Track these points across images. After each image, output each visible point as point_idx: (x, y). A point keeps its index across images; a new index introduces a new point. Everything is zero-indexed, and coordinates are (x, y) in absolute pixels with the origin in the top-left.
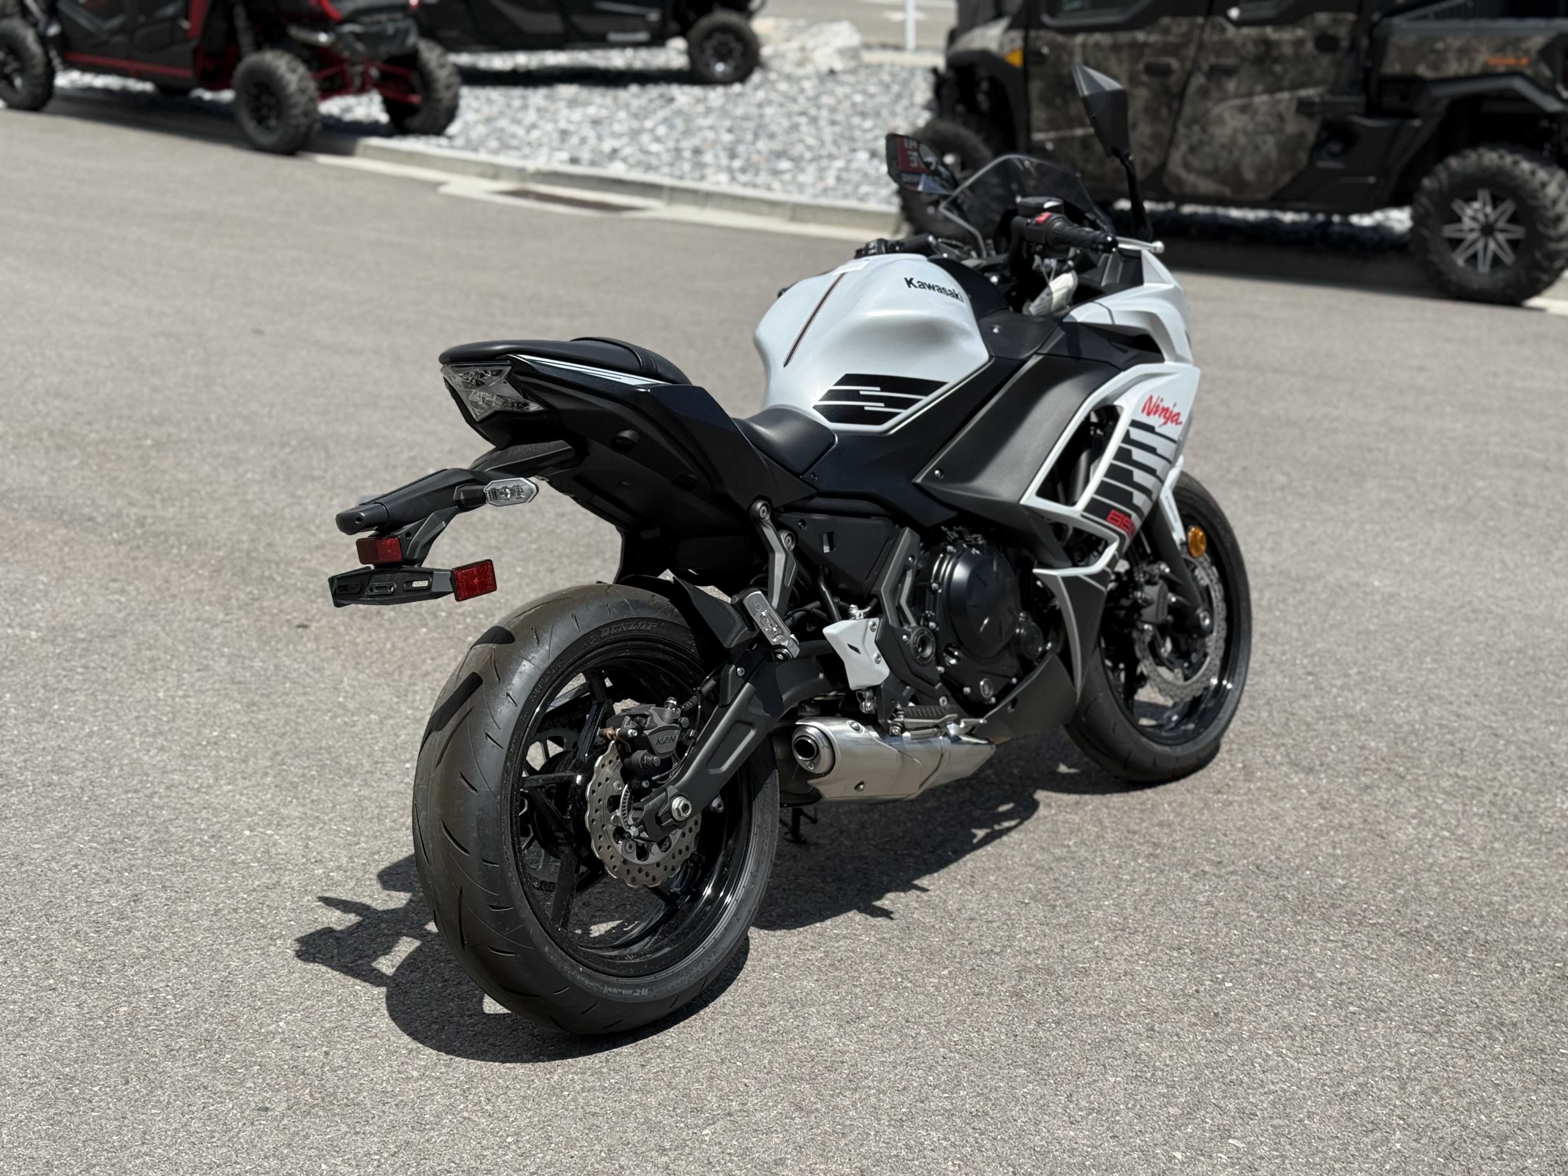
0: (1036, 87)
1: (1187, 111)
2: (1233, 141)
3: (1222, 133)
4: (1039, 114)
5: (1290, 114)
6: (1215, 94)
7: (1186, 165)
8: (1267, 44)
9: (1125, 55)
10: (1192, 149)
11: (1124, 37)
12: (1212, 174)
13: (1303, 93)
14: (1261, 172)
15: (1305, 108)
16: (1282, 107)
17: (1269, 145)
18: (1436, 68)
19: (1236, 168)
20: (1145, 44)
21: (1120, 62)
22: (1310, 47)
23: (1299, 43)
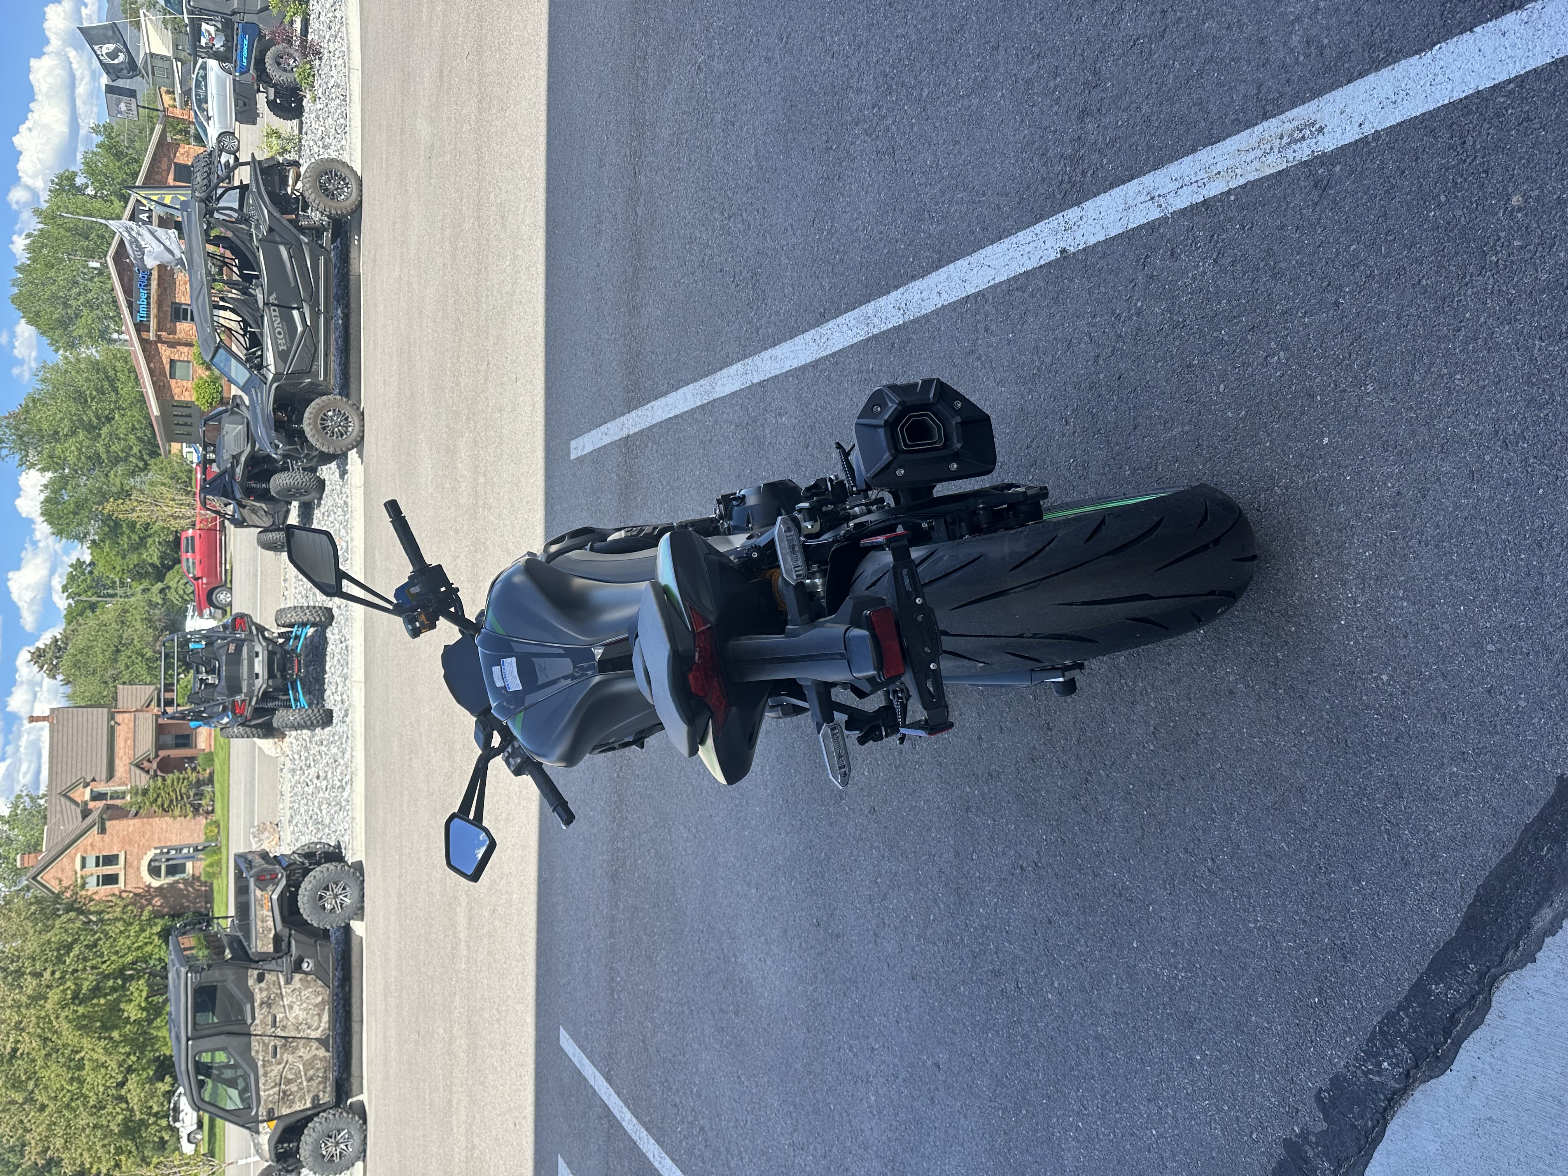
0: (285, 1111)
1: (293, 1034)
2: (305, 1009)
3: (302, 1015)
4: (298, 1107)
5: (292, 987)
6: (284, 1023)
7: (317, 1029)
8: (262, 1003)
9: (269, 1069)
11: (261, 1071)
12: (320, 1015)
13: (282, 983)
15: (288, 982)
16: (289, 991)
17: (306, 993)
18: (270, 930)
19: (316, 1005)
20: (264, 1061)
21: (272, 1070)
22: (263, 985)
23: (261, 990)
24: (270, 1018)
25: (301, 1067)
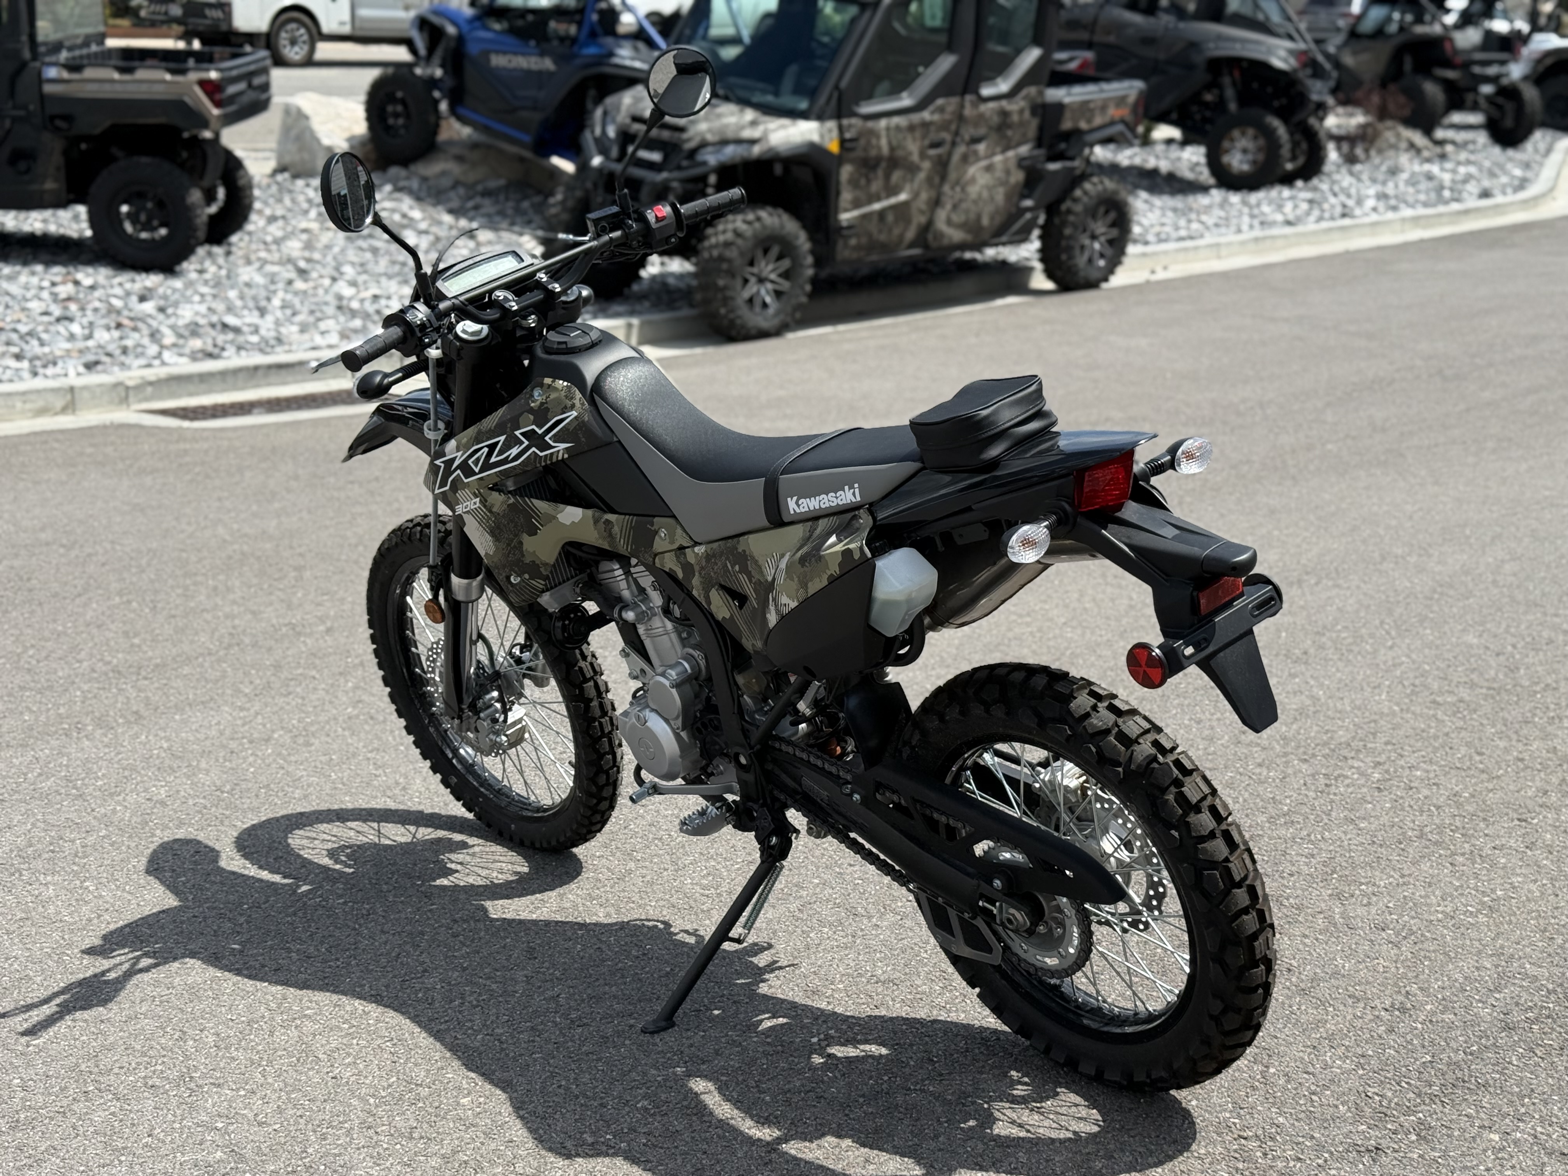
0: (846, 171)
1: (953, 175)
2: (980, 195)
3: (973, 191)
4: (846, 196)
6: (972, 159)
7: (949, 222)
8: (1004, 114)
9: (918, 134)
10: (955, 207)
11: (916, 117)
12: (963, 226)
13: (1020, 150)
14: (992, 218)
16: (1010, 164)
17: (1000, 196)
18: (1089, 121)
19: (979, 217)
20: (930, 123)
21: (914, 139)
22: (1027, 114)
24: (982, 131)
25: (903, 197)
